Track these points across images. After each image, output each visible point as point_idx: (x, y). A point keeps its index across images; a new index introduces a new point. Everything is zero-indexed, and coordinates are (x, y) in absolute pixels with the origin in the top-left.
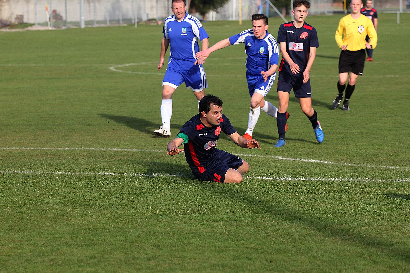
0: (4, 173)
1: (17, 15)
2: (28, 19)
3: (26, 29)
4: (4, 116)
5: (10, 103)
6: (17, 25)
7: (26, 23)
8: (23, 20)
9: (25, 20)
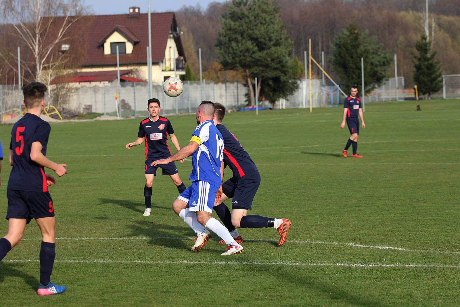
0: (84, 262)
1: (85, 105)
2: (96, 109)
3: (94, 119)
4: (79, 206)
5: (84, 194)
6: (86, 115)
7: (94, 113)
8: (91, 111)
9: (94, 111)
